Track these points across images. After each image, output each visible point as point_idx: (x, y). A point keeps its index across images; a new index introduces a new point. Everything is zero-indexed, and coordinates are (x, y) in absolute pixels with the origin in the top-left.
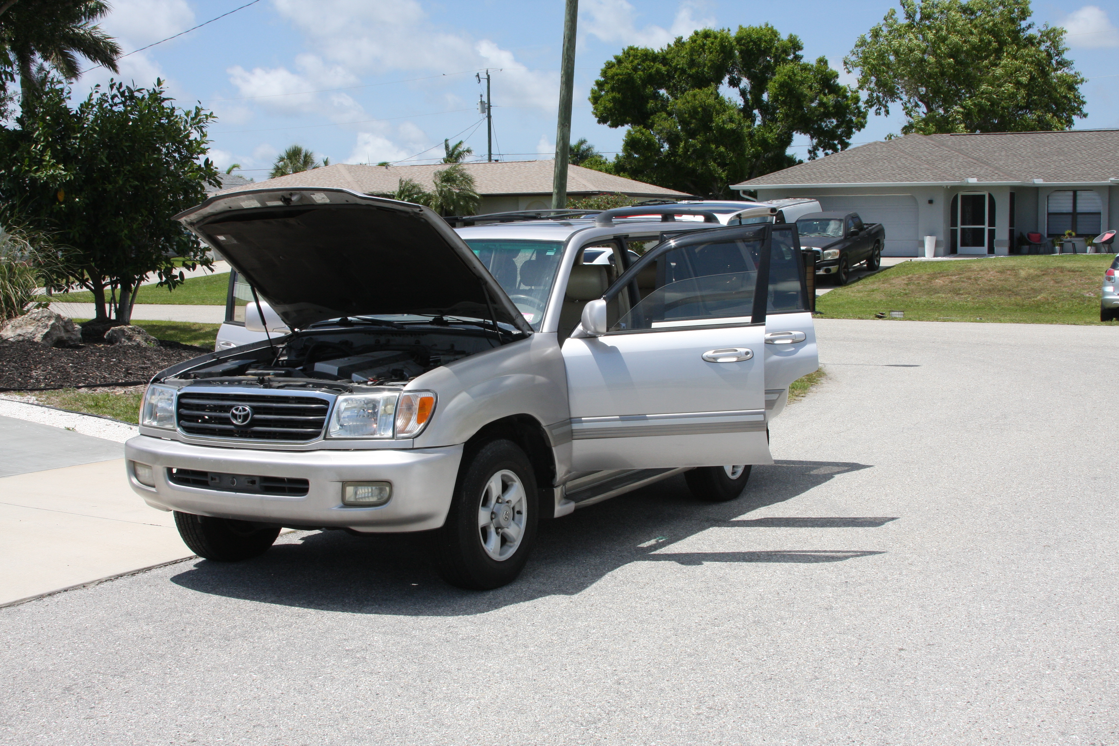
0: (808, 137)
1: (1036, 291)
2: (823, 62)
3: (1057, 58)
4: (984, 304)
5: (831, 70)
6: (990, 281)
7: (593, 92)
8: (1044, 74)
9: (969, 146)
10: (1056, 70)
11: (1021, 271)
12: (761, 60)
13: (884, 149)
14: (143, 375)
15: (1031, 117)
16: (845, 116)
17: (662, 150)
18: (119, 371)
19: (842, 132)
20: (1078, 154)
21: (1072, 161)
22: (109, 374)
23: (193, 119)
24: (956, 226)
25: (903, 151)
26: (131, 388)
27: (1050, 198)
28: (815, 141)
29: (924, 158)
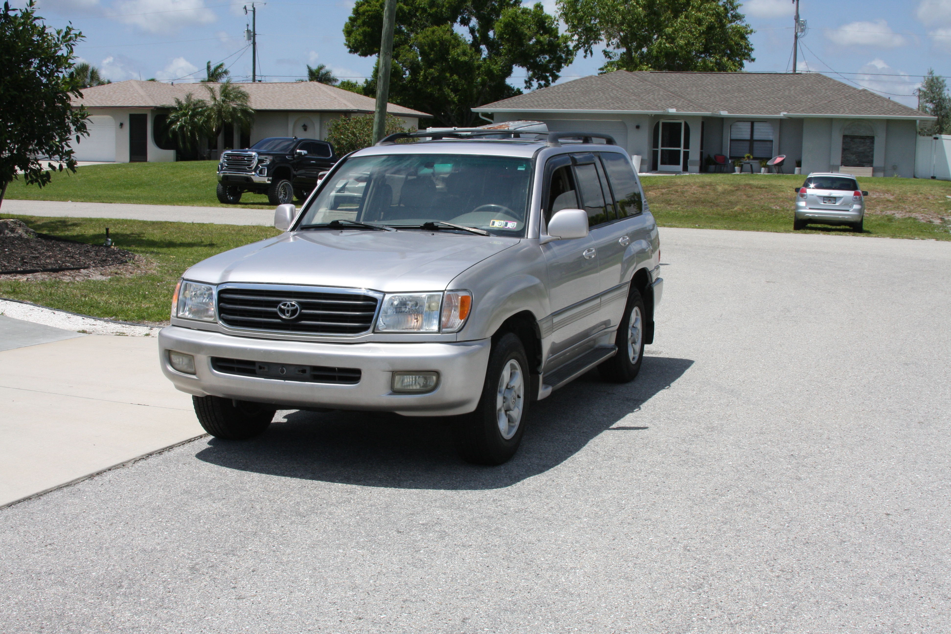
0: (525, 69)
1: (732, 204)
2: (539, 7)
3: (732, 12)
4: (691, 213)
5: (545, 14)
6: (694, 194)
7: (347, 26)
8: (723, 26)
9: (666, 82)
10: (731, 22)
11: (717, 186)
12: (489, 4)
13: (599, 82)
14: (37, 264)
15: (711, 60)
16: (556, 53)
17: (404, 76)
18: (15, 260)
19: (553, 66)
20: (755, 92)
21: (750, 98)
22: (8, 263)
23: (63, 37)
24: (657, 147)
25: (613, 84)
26: (30, 276)
27: (732, 127)
28: (531, 73)
29: (631, 91)
